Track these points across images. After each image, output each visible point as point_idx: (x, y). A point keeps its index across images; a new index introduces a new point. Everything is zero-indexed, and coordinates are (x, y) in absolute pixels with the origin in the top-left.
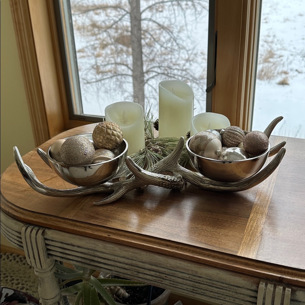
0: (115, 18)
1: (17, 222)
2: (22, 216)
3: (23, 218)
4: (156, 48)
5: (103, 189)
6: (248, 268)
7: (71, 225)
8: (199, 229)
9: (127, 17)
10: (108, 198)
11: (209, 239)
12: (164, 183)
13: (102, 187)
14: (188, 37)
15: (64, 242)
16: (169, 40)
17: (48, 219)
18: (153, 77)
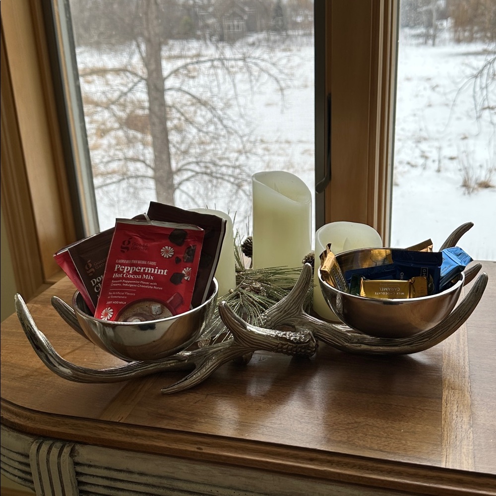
0: (122, 88)
1: (18, 434)
2: (29, 424)
3: (32, 428)
4: (190, 133)
5: (173, 364)
6: (464, 488)
7: (126, 433)
8: (362, 424)
9: (142, 85)
10: (186, 379)
11: (384, 442)
12: (284, 347)
13: (172, 360)
14: (242, 116)
15: (113, 467)
16: (211, 122)
17: (80, 425)
18: (188, 180)
